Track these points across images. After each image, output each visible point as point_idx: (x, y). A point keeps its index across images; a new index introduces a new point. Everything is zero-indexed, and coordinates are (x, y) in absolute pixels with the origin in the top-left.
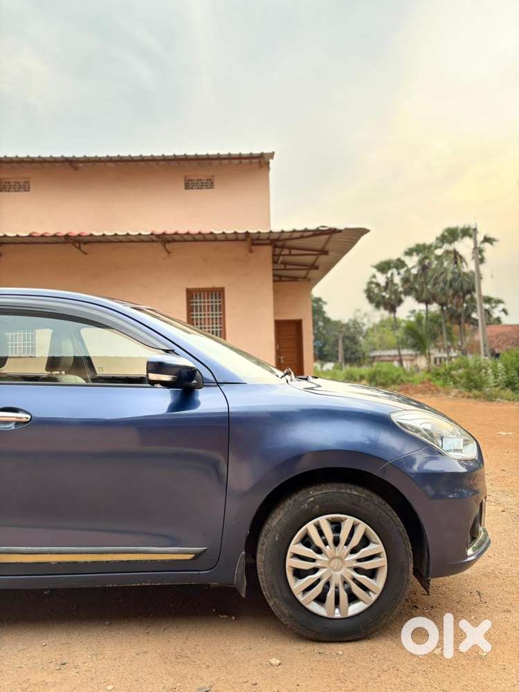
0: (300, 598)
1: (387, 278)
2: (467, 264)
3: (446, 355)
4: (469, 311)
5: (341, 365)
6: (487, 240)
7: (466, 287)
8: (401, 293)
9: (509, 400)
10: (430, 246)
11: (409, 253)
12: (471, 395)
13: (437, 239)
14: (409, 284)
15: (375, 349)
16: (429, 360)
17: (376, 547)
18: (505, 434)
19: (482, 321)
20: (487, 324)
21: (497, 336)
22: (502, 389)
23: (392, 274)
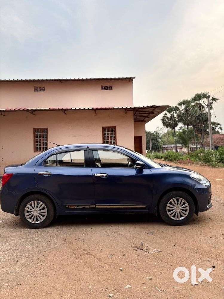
0: (170, 216)
1: (171, 115)
2: (205, 109)
3: (195, 147)
4: (206, 128)
5: (151, 151)
6: (214, 99)
7: (204, 119)
8: (177, 121)
9: (221, 167)
10: (190, 101)
11: (180, 104)
12: (206, 164)
13: (192, 99)
14: (180, 117)
15: (165, 144)
16: (188, 149)
17: (187, 205)
18: (219, 180)
19: (211, 132)
20: (213, 134)
21: (217, 139)
22: (218, 163)
23: (173, 113)
